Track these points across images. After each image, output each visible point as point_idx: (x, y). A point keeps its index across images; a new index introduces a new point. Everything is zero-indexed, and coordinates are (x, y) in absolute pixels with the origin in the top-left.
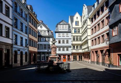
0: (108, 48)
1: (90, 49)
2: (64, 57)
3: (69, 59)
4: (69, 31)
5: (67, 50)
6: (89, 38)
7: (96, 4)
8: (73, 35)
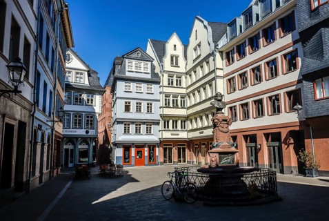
2: (138, 152)
8: (166, 90)
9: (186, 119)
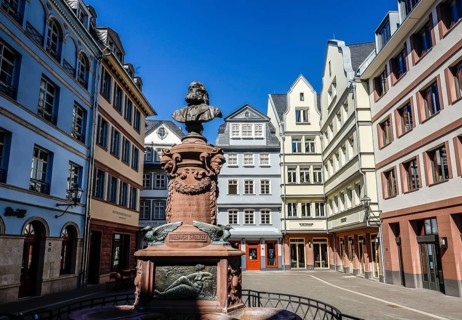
1: (377, 214)
2: (251, 251)
3: (271, 259)
4: (272, 145)
5: (265, 221)
6: (367, 162)
8: (289, 159)
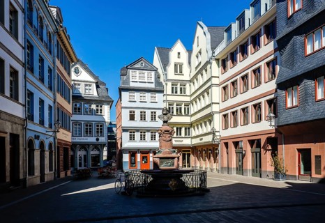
0: (273, 135)
1: (218, 137)
2: (143, 158)
4: (158, 88)
5: (153, 138)
6: (215, 108)
7: (235, 27)
8: (169, 98)
9: (189, 126)
